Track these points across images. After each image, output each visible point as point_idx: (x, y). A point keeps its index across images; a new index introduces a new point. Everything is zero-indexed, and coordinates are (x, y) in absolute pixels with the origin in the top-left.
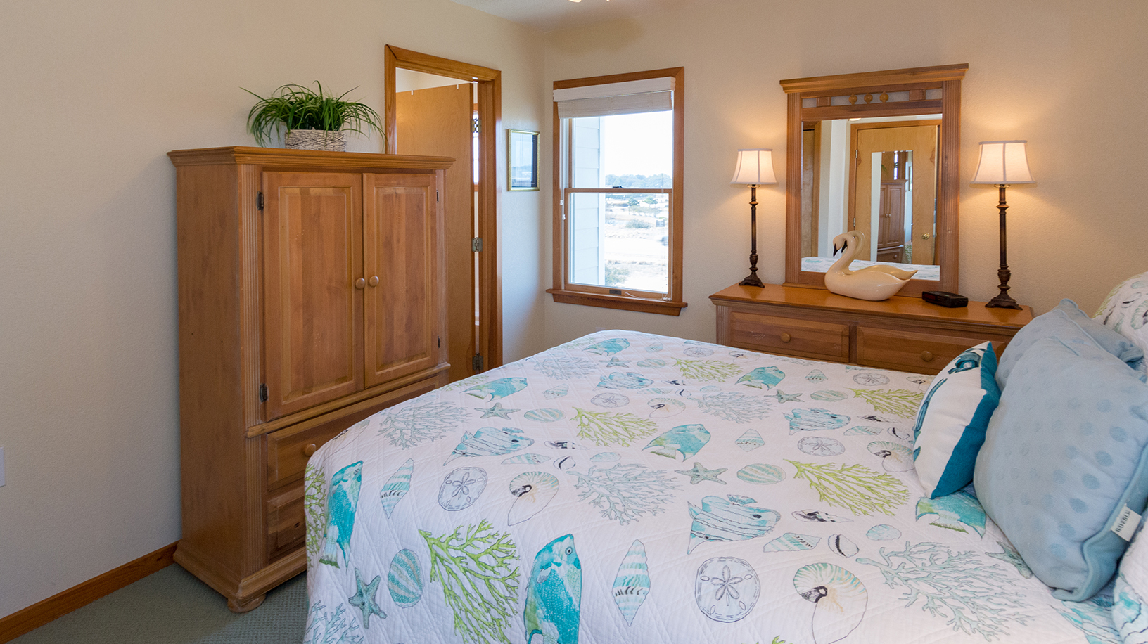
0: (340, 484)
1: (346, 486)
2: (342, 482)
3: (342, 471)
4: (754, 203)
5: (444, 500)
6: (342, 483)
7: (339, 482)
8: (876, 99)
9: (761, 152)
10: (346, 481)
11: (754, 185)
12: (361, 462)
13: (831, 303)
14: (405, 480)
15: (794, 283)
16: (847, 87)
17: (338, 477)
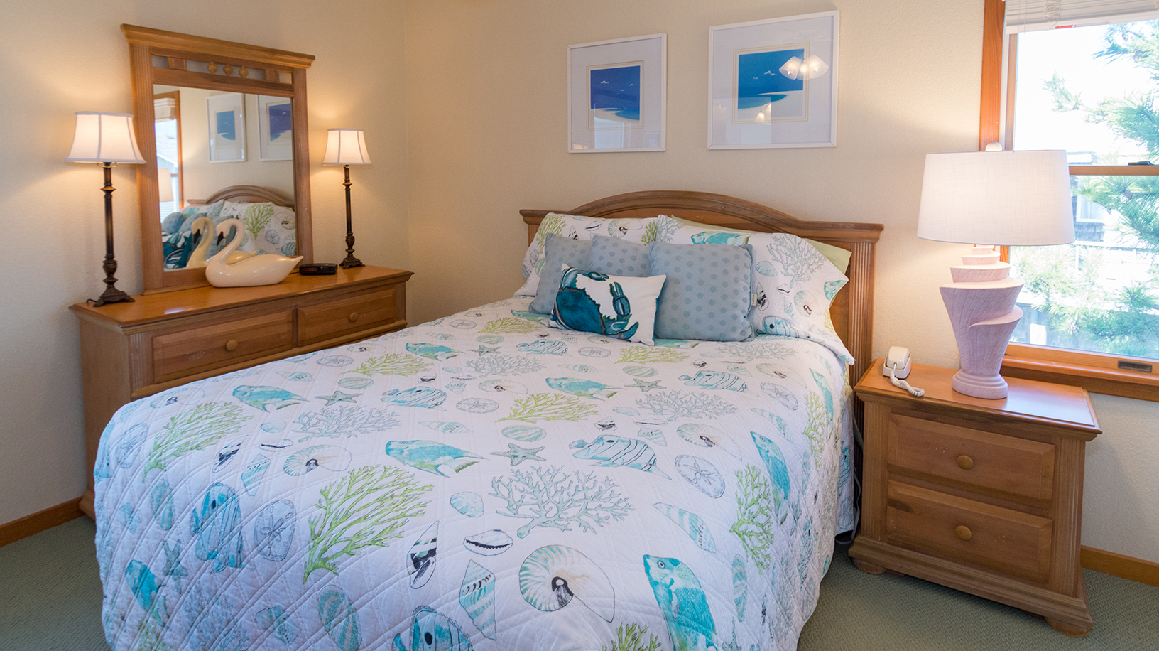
0: (673, 590)
1: (679, 584)
2: (671, 588)
3: (654, 584)
4: (110, 189)
5: (713, 494)
6: (673, 588)
7: (670, 592)
8: (236, 73)
9: (102, 116)
10: (672, 582)
11: (108, 164)
12: (646, 557)
13: (217, 300)
14: (686, 517)
15: (159, 289)
16: (207, 53)
17: (661, 591)
